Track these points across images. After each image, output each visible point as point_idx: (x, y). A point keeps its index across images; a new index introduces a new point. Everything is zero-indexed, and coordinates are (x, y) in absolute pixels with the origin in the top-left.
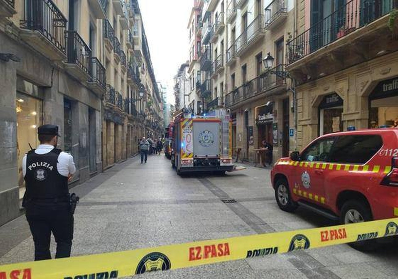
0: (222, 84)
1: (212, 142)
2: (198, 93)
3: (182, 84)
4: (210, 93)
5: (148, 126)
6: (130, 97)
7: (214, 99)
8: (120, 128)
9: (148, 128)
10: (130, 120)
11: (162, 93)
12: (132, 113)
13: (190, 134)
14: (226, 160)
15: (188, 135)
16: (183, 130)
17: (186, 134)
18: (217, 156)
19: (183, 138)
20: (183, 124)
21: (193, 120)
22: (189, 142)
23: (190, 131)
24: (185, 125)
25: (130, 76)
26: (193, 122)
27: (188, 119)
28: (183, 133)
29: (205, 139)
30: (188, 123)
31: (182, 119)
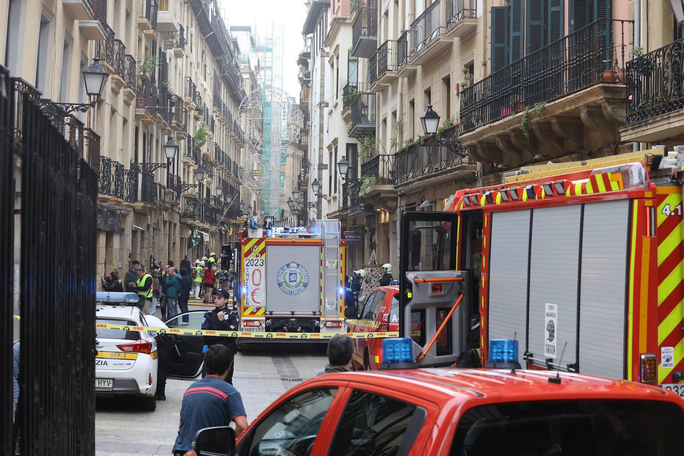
0: (394, 114)
1: (305, 285)
2: (346, 121)
6: (140, 160)
8: (116, 240)
9: (190, 222)
10: (140, 215)
12: (143, 199)
13: (259, 268)
14: (333, 322)
15: (256, 270)
16: (245, 261)
17: (251, 269)
18: (314, 313)
19: (245, 277)
20: (245, 249)
21: (266, 242)
22: (258, 285)
23: (260, 262)
24: (249, 252)
25: (142, 105)
26: (266, 245)
27: (257, 240)
28: (246, 267)
29: (290, 279)
30: (256, 247)
31: (245, 239)
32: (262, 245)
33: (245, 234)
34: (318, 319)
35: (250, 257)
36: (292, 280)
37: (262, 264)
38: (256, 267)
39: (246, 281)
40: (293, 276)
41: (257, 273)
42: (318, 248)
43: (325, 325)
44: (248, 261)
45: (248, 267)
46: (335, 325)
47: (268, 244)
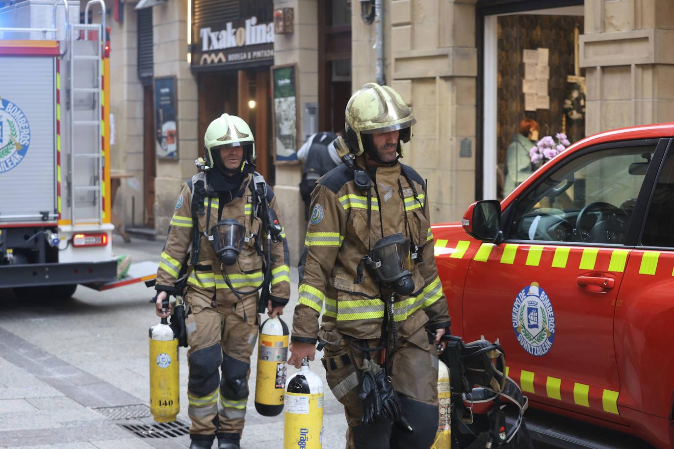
1: (22, 151)
14: (87, 234)
18: (45, 215)
34: (54, 229)
42: (47, 63)
43: (71, 241)
46: (93, 240)
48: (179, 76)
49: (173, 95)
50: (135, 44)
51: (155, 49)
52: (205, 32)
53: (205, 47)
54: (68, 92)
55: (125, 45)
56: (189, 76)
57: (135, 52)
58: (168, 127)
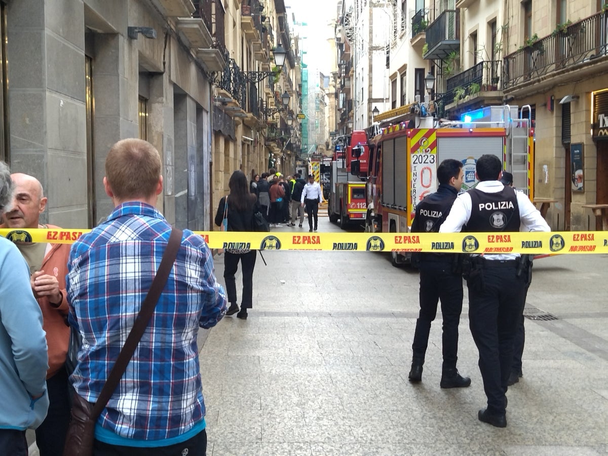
2: (417, 47)
3: (364, 16)
4: (457, 48)
5: (274, 140)
7: (467, 65)
10: (246, 126)
11: (297, 39)
13: (429, 166)
15: (425, 168)
16: (412, 158)
17: (419, 167)
19: (412, 178)
20: (413, 142)
21: (437, 133)
22: (428, 187)
23: (430, 158)
24: (417, 146)
25: (247, 12)
26: (437, 137)
27: (426, 131)
28: (413, 165)
29: (466, 178)
30: (425, 140)
31: (412, 130)
32: (433, 138)
33: (412, 125)
35: (418, 154)
36: (469, 179)
37: (432, 161)
38: (426, 165)
39: (413, 182)
40: (470, 174)
41: (427, 172)
42: (499, 140)
44: (415, 157)
45: (415, 165)
47: (439, 136)
48: (585, 143)
49: (581, 154)
50: (560, 124)
51: (572, 127)
52: (601, 116)
53: (601, 126)
54: (510, 155)
55: (554, 125)
56: (592, 143)
57: (561, 129)
58: (579, 173)
